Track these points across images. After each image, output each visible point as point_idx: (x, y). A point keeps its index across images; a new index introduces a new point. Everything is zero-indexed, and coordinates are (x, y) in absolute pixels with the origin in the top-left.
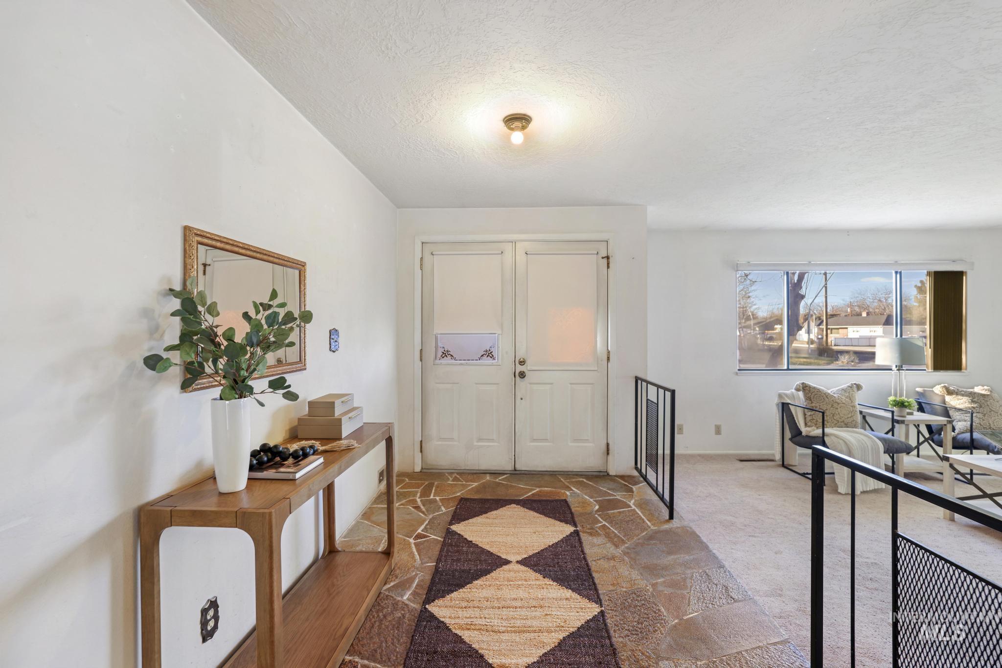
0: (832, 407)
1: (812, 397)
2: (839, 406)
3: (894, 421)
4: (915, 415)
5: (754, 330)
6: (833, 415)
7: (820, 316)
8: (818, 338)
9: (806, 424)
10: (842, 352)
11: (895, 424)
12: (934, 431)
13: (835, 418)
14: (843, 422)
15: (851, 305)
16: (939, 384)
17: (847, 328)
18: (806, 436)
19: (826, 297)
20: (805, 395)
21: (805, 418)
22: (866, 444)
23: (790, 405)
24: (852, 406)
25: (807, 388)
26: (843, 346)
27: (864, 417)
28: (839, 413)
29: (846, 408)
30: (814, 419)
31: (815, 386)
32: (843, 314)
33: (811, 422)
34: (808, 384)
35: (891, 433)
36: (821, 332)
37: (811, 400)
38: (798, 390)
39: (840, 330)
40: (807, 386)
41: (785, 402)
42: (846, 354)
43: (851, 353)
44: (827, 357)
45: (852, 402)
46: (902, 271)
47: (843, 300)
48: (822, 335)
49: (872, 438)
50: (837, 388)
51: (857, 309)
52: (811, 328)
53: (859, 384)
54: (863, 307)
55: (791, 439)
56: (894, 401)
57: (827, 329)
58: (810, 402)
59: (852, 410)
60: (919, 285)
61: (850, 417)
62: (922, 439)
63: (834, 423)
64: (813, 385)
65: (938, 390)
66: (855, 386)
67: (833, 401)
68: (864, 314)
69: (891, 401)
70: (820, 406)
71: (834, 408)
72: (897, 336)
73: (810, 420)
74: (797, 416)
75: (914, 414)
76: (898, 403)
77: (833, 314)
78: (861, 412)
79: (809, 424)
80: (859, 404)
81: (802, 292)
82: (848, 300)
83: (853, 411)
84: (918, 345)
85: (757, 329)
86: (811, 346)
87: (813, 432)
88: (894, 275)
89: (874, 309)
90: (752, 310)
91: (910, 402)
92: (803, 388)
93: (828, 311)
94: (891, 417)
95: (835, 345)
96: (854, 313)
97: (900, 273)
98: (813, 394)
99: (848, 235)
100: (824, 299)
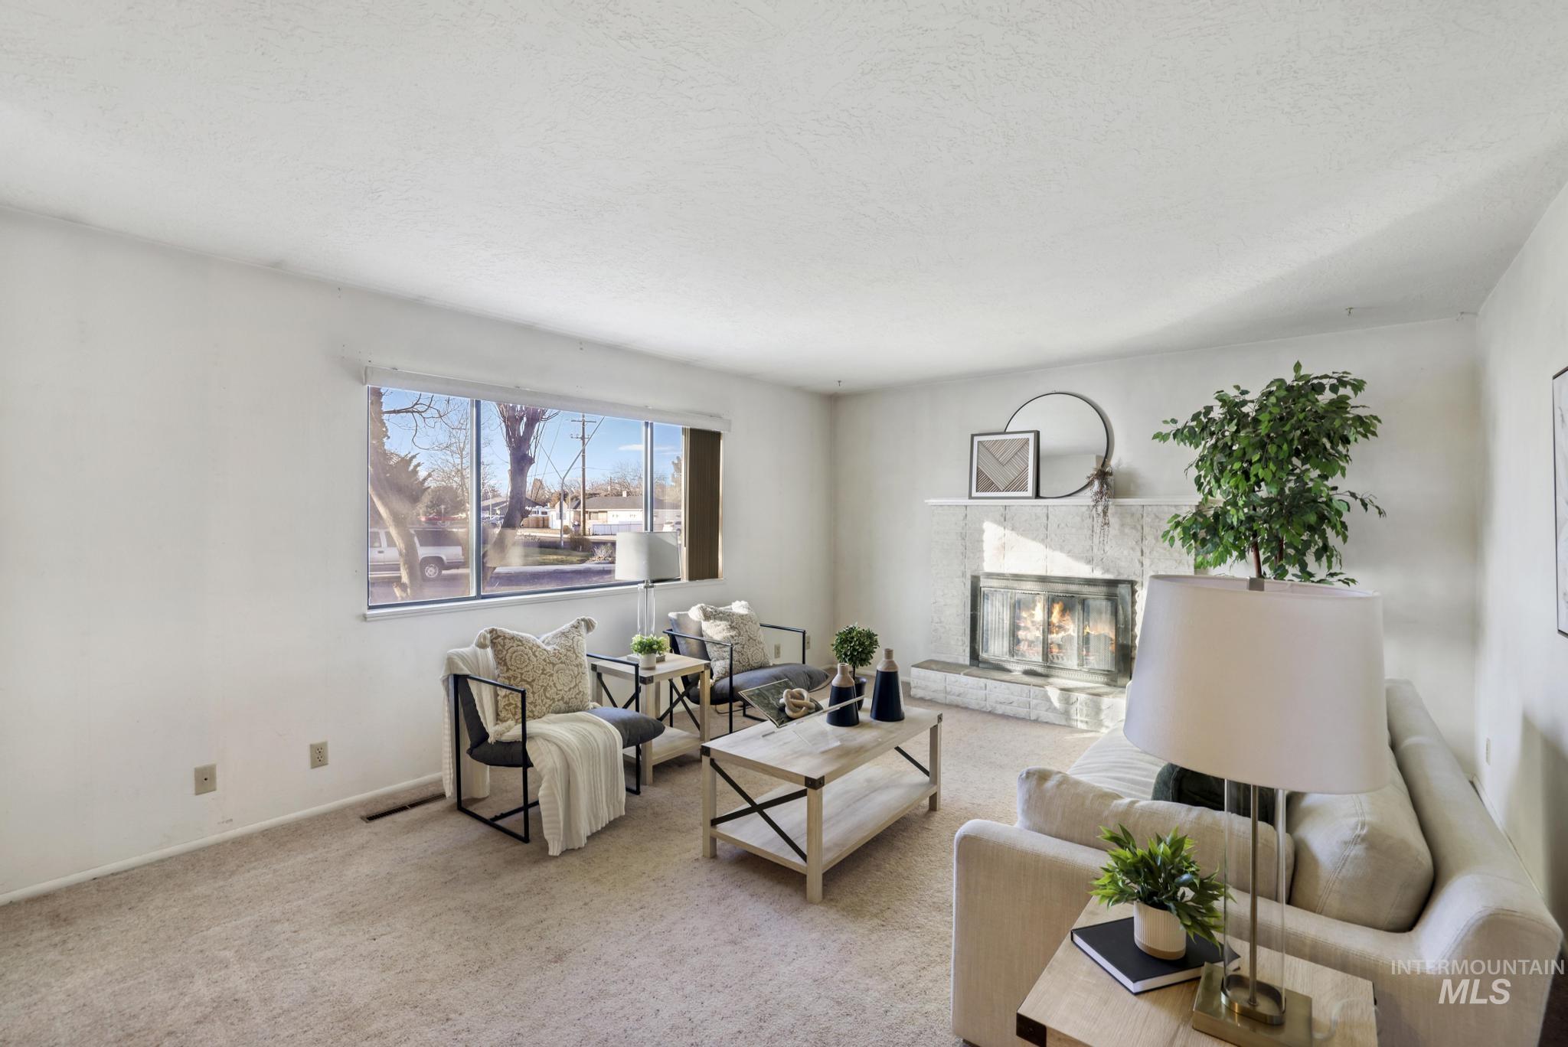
0: (542, 673)
1: (508, 657)
2: (556, 668)
3: (639, 680)
4: (669, 661)
5: (494, 513)
6: (545, 690)
7: (577, 495)
8: (574, 525)
9: (498, 718)
10: (599, 544)
11: (640, 684)
12: (690, 680)
13: (548, 695)
14: (563, 698)
15: (611, 482)
16: (695, 605)
17: (606, 512)
18: (497, 742)
19: (584, 470)
20: (497, 653)
21: (496, 702)
22: (596, 741)
23: (469, 680)
24: (577, 666)
25: (499, 639)
26: (603, 535)
27: (599, 676)
28: (554, 684)
29: (567, 672)
30: (510, 704)
31: (515, 632)
32: (603, 494)
33: (507, 710)
34: (501, 631)
35: (633, 704)
36: (578, 517)
37: (505, 664)
38: (482, 646)
39: (599, 514)
40: (499, 636)
41: (458, 672)
42: (603, 547)
43: (609, 545)
44: (583, 551)
45: (577, 656)
46: (654, 423)
47: (604, 475)
48: (579, 521)
49: (606, 727)
50: (554, 632)
51: (618, 487)
52: (564, 512)
53: (590, 620)
54: (624, 485)
55: (470, 752)
56: (641, 643)
57: (585, 512)
58: (505, 668)
59: (576, 673)
60: (676, 462)
61: (575, 687)
62: (675, 697)
63: (547, 706)
64: (511, 632)
65: (695, 613)
66: (583, 623)
67: (544, 660)
68: (625, 494)
69: (635, 644)
70: (522, 674)
71: (545, 674)
72: (646, 529)
73: (504, 708)
74: (481, 700)
75: (666, 659)
76: (645, 646)
77: (592, 492)
78: (594, 667)
79: (503, 714)
80: (588, 655)
81: (531, 452)
82: (609, 475)
83: (579, 673)
84: (670, 544)
85: (498, 512)
86: (565, 536)
87: (508, 734)
88: (644, 428)
89: (634, 488)
90: (492, 483)
91: (660, 642)
92: (492, 641)
93: (587, 488)
94: (634, 673)
95: (593, 535)
96: (614, 492)
97: (652, 424)
98: (509, 651)
99: (581, 349)
100: (581, 473)
